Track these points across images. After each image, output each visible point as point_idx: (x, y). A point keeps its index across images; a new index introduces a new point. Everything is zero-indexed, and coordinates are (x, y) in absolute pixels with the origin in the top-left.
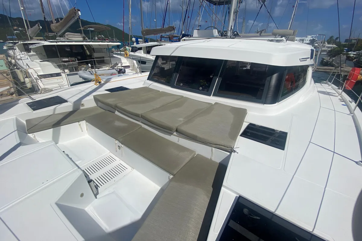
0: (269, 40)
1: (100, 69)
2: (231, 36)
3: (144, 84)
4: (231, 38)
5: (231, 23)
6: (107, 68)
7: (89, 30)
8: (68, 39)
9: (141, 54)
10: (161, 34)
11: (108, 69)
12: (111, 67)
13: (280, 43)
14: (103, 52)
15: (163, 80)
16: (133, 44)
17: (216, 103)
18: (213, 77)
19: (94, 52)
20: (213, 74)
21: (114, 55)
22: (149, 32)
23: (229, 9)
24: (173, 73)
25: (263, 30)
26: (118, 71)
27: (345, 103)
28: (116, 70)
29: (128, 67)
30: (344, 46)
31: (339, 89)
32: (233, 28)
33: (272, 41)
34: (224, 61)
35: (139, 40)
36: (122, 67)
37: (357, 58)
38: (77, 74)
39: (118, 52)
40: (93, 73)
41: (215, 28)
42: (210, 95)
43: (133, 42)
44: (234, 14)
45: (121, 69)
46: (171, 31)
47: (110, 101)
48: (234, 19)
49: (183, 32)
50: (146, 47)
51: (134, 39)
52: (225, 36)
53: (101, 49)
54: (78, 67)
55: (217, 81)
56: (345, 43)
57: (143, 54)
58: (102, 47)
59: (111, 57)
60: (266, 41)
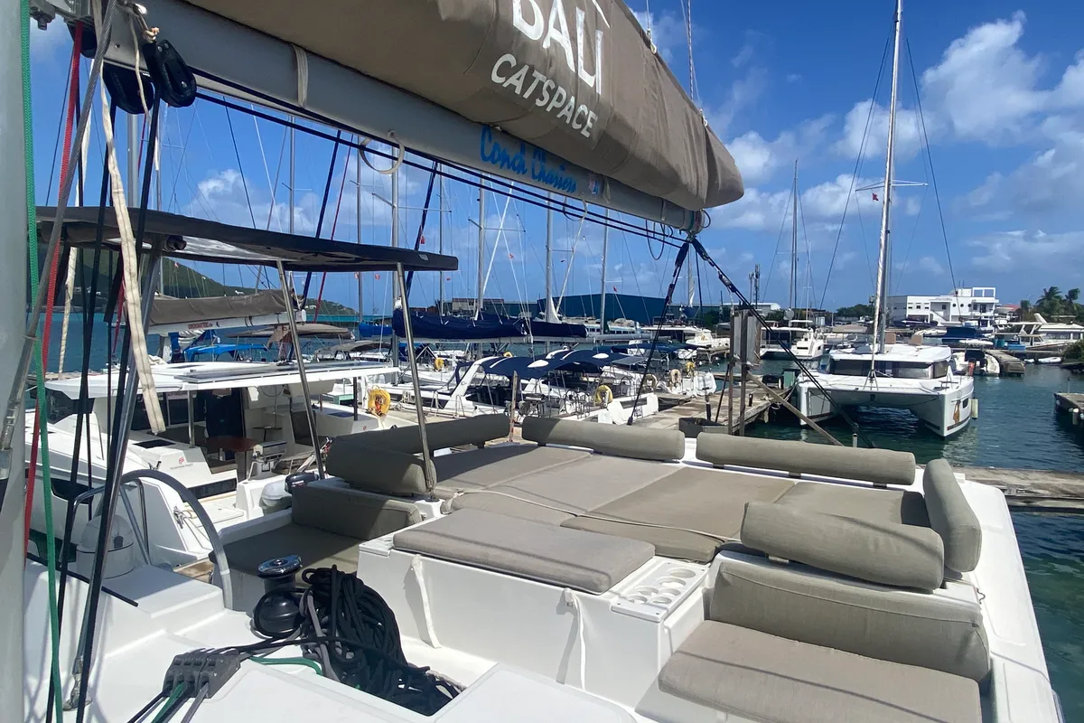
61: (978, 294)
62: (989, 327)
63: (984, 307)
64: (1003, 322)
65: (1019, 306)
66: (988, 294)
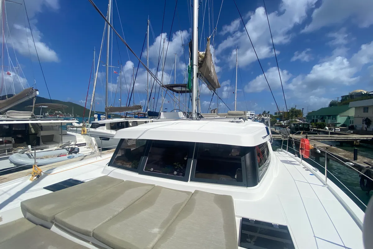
0: (230, 121)
1: (45, 150)
2: (196, 118)
3: (103, 172)
4: (196, 120)
5: (195, 108)
6: (56, 148)
7: (41, 108)
8: (9, 117)
9: (103, 130)
10: (126, 112)
11: (56, 150)
12: (60, 147)
13: (240, 124)
14: (54, 130)
15: (129, 165)
16: (94, 120)
17: (196, 192)
18: (187, 160)
19: (42, 130)
20: (187, 156)
21: (68, 133)
22: (113, 109)
23: (191, 98)
24: (142, 157)
25: (215, 109)
26: (69, 151)
27: (312, 172)
28: (67, 150)
29: (84, 144)
30: (276, 117)
31: (296, 156)
32: (196, 111)
33: (232, 122)
34: (195, 144)
35: (101, 116)
36: (76, 145)
37: (288, 125)
38: (7, 158)
39: (74, 129)
40: (32, 156)
41: (180, 110)
42: (187, 181)
43: (95, 118)
44: (196, 100)
45: (74, 149)
46: (137, 109)
47: (45, 210)
48: (196, 105)
49: (149, 110)
50: (110, 123)
51: (96, 116)
52: (191, 118)
53: (52, 126)
54: (12, 149)
55: (192, 163)
56: (275, 115)
57: (106, 130)
58: (53, 125)
59: (63, 135)
60: (228, 122)
61: (251, 112)
62: (253, 118)
63: (252, 115)
64: (256, 118)
65: (259, 115)
66: (253, 112)
